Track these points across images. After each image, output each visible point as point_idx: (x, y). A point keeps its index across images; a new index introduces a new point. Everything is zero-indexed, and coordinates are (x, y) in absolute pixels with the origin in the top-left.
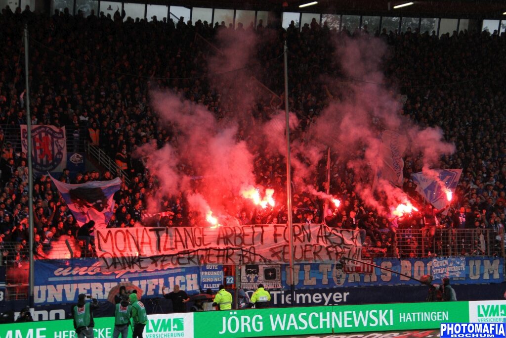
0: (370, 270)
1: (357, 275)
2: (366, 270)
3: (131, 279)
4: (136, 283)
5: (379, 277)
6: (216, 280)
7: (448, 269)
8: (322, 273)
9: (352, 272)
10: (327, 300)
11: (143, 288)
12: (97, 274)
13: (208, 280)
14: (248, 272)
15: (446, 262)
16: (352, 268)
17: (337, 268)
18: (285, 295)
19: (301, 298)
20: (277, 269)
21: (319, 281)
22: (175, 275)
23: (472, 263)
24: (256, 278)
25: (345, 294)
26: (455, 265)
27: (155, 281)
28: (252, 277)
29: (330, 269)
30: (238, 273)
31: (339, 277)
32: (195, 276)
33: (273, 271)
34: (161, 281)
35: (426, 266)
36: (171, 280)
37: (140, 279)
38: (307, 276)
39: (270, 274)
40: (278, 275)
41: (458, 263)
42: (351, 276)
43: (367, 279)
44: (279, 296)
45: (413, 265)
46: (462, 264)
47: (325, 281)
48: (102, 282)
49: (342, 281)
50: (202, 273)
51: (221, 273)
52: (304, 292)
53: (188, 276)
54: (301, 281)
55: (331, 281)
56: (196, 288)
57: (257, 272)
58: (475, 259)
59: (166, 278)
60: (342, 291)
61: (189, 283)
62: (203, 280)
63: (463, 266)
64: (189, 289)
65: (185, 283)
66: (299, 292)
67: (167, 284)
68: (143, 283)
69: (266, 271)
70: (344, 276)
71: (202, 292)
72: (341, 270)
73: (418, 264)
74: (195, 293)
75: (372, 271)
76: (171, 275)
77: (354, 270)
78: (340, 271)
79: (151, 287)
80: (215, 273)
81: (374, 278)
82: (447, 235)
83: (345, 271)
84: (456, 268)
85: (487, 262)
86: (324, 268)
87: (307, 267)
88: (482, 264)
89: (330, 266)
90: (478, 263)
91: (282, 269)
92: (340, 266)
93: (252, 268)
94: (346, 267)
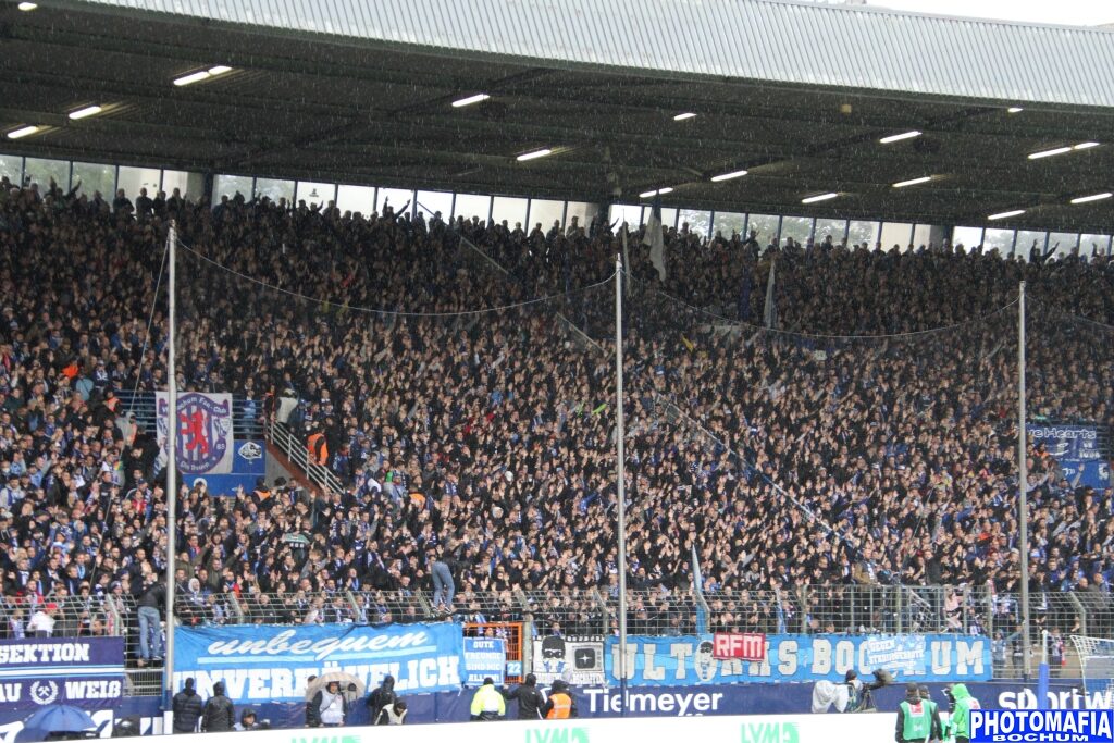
0: (759, 655)
1: (737, 663)
2: (752, 654)
3: (341, 665)
4: (349, 670)
5: (774, 668)
6: (492, 666)
7: (895, 656)
8: (675, 658)
9: (729, 657)
10: (684, 705)
11: (363, 678)
13: (478, 667)
14: (546, 655)
15: (892, 642)
16: (729, 651)
17: (702, 651)
18: (611, 695)
19: (638, 702)
20: (596, 650)
21: (670, 673)
22: (420, 657)
23: (935, 645)
25: (716, 697)
26: (906, 648)
27: (385, 668)
28: (554, 662)
29: (689, 653)
30: (528, 656)
32: (454, 660)
33: (590, 653)
34: (395, 668)
35: (856, 648)
36: (412, 665)
37: (356, 662)
38: (649, 663)
39: (585, 658)
40: (599, 660)
41: (912, 645)
42: (727, 664)
43: (754, 670)
44: (600, 698)
45: (834, 648)
46: (919, 647)
47: (681, 673)
48: (292, 666)
50: (467, 655)
51: (500, 654)
52: (644, 692)
53: (443, 660)
54: (640, 673)
55: (691, 673)
56: (455, 681)
57: (562, 654)
58: (940, 638)
59: (404, 661)
60: (710, 690)
61: (444, 671)
62: (468, 667)
63: (920, 650)
64: (444, 681)
65: (437, 672)
66: (635, 691)
67: (405, 674)
68: (362, 670)
69: (579, 654)
70: (714, 663)
71: (465, 688)
72: (709, 654)
73: (843, 645)
74: (452, 690)
75: (762, 657)
76: (413, 657)
77: (732, 654)
80: (489, 655)
81: (766, 669)
82: (894, 596)
83: (715, 655)
84: (908, 655)
85: (962, 646)
86: (681, 649)
87: (650, 648)
88: (954, 648)
89: (690, 646)
90: (947, 646)
91: (606, 649)
92: (707, 647)
93: (553, 647)
94: (719, 647)
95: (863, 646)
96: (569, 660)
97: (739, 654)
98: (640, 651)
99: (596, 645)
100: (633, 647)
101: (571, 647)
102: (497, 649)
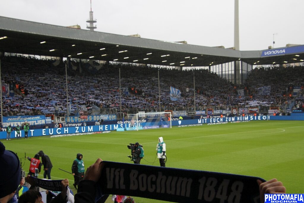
1: (84, 119)
2: (86, 118)
3: (28, 121)
4: (29, 122)
5: (89, 120)
6: (49, 121)
8: (75, 119)
10: (76, 125)
11: (31, 123)
12: (19, 120)
13: (48, 121)
14: (57, 119)
15: (104, 116)
18: (66, 124)
19: (70, 125)
21: (75, 121)
22: (39, 120)
23: (109, 116)
24: (59, 121)
25: (81, 124)
26: (106, 116)
27: (34, 121)
28: (58, 120)
30: (55, 119)
31: (79, 120)
32: (44, 120)
33: (63, 119)
34: (36, 121)
36: (38, 121)
37: (30, 121)
38: (72, 120)
40: (65, 120)
42: (82, 119)
43: (86, 120)
44: (65, 125)
45: (96, 117)
47: (76, 121)
48: (20, 122)
49: (80, 121)
50: (46, 119)
51: (51, 119)
52: (71, 123)
53: (42, 120)
54: (70, 121)
55: (77, 121)
56: (44, 123)
57: (60, 119)
58: (110, 115)
59: (37, 120)
60: (80, 123)
61: (43, 122)
62: (46, 121)
63: (108, 117)
64: (43, 123)
65: (42, 122)
66: (70, 123)
67: (37, 122)
68: (31, 122)
69: (62, 119)
70: (81, 119)
71: (46, 124)
73: (98, 116)
74: (44, 124)
76: (38, 120)
78: (80, 119)
79: (33, 123)
80: (49, 119)
81: (88, 120)
82: (104, 110)
84: (106, 117)
85: (113, 116)
86: (76, 118)
87: (72, 118)
88: (112, 116)
89: (77, 117)
90: (111, 116)
91: (66, 118)
92: (79, 117)
93: (58, 118)
94: (81, 117)
95: (100, 116)
96: (61, 120)
97: (84, 118)
98: (70, 118)
99: (64, 117)
100: (69, 118)
101: (61, 118)
102: (50, 118)
